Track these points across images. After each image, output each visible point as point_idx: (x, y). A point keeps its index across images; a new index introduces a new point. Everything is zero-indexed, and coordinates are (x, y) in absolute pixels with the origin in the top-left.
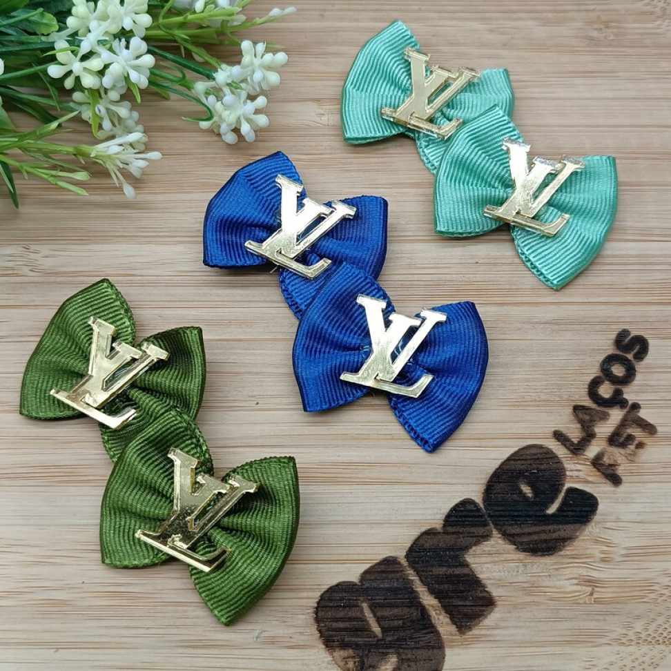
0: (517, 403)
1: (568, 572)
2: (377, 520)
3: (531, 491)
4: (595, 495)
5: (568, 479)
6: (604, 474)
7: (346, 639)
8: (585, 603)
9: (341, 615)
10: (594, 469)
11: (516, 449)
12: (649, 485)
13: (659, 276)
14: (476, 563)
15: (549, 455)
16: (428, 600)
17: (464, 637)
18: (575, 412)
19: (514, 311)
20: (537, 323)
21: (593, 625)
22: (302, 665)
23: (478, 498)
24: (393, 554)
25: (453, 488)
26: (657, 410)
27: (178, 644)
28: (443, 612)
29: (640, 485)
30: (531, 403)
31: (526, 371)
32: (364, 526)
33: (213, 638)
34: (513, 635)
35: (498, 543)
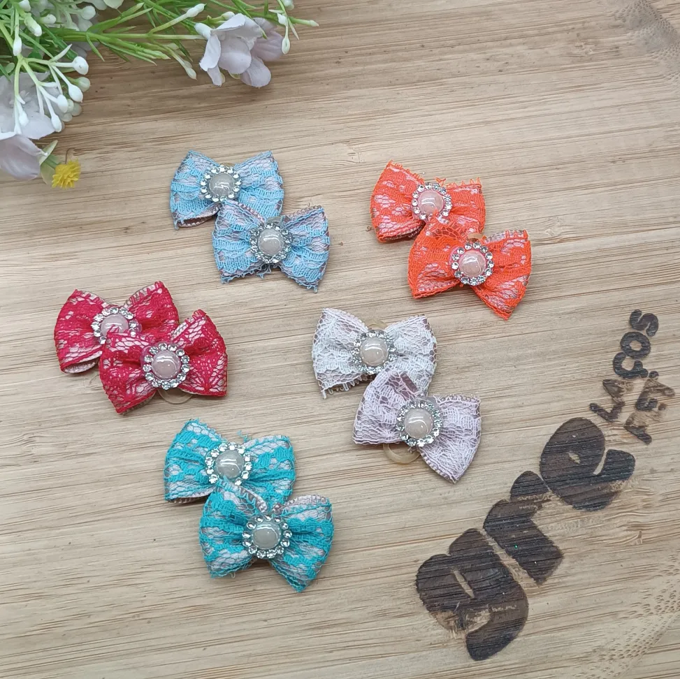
0: (555, 385)
1: (618, 521)
2: (455, 500)
4: (632, 454)
5: (607, 444)
8: (635, 545)
11: (562, 424)
12: (674, 440)
14: (540, 525)
16: (508, 561)
17: (541, 587)
20: (563, 314)
21: (644, 562)
22: (413, 629)
23: (535, 470)
24: (474, 527)
25: (514, 464)
26: (672, 375)
27: (307, 628)
28: (521, 569)
29: (667, 440)
30: (569, 383)
32: (446, 506)
33: (335, 618)
34: (582, 579)
35: (557, 505)
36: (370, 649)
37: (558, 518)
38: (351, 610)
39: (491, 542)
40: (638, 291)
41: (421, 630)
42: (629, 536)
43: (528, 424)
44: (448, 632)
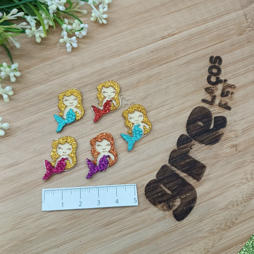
0: (185, 95)
1: (226, 146)
2: (154, 155)
3: (202, 123)
4: (224, 116)
5: (213, 114)
6: (224, 108)
7: (160, 200)
8: (235, 154)
9: (154, 192)
10: (220, 108)
11: (192, 111)
12: (240, 106)
13: (215, 33)
14: (193, 156)
15: (203, 108)
16: (183, 175)
17: (200, 182)
18: (206, 91)
19: (172, 64)
20: (181, 65)
21: (241, 160)
22: (148, 215)
23: (185, 133)
24: (163, 164)
25: (175, 133)
26: (233, 79)
27: (101, 227)
28: (189, 177)
29: (237, 107)
30: (190, 93)
31: (184, 83)
32: (150, 158)
33: (113, 219)
34: (216, 174)
35: (198, 146)
36: (132, 229)
37: (200, 151)
38: (120, 214)
39: (174, 169)
40: (210, 48)
41: (152, 214)
42: (232, 151)
43: (177, 115)
44: (164, 212)
